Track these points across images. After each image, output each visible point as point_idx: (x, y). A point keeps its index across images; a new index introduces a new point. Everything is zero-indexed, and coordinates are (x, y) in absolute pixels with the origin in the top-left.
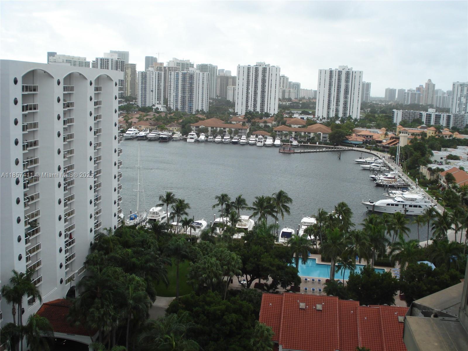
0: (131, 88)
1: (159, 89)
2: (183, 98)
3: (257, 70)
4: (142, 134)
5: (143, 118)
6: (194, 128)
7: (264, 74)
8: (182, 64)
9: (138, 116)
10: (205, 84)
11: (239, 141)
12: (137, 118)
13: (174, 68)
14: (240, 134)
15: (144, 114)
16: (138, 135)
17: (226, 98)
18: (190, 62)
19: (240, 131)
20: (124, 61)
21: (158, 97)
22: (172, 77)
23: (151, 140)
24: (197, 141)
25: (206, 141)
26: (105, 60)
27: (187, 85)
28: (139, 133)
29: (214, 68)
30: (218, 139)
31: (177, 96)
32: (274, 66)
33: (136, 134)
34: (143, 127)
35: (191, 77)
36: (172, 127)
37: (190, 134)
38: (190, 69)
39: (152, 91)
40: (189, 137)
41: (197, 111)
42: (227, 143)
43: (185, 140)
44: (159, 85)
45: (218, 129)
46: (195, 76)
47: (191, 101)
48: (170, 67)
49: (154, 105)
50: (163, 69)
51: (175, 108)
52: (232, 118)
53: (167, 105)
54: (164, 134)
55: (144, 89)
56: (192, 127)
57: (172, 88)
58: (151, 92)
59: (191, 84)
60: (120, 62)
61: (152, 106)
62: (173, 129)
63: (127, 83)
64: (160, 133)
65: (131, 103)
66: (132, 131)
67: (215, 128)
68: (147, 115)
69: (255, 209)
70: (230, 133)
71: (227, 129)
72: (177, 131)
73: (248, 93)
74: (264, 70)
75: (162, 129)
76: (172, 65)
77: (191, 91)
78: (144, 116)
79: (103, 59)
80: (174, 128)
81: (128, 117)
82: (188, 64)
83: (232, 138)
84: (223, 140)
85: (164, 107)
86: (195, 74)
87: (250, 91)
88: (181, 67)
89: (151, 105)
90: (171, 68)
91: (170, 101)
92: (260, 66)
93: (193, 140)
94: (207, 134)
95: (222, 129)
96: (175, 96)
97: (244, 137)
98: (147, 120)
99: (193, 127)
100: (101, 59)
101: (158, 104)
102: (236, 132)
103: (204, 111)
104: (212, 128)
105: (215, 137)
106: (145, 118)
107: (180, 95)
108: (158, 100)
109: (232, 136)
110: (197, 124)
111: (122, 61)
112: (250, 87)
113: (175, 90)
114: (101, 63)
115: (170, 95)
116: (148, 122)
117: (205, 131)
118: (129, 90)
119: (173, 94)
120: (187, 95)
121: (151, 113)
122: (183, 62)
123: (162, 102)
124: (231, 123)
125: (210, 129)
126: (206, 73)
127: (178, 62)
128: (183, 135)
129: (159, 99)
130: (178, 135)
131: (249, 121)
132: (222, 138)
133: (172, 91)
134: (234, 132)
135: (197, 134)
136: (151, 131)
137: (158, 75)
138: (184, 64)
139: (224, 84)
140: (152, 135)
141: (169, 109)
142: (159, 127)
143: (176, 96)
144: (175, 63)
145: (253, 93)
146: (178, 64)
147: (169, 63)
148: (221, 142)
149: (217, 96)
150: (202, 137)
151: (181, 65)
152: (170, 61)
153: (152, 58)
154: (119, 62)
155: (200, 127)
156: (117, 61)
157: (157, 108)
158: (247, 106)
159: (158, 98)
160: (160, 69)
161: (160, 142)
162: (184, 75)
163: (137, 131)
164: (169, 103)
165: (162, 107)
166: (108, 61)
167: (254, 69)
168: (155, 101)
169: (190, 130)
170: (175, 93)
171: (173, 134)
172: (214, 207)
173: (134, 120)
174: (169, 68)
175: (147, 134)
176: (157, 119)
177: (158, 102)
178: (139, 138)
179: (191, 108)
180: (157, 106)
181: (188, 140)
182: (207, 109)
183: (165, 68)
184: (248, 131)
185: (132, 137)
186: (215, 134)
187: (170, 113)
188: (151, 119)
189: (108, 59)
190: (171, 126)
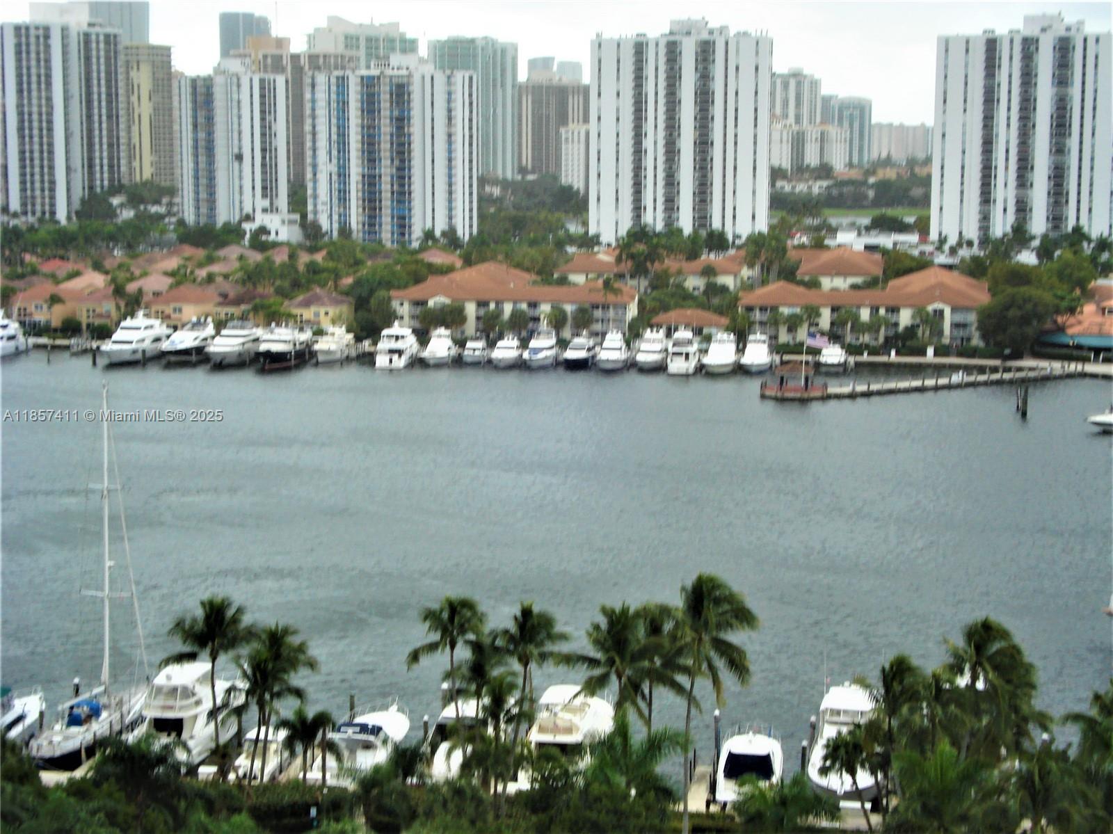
0: (155, 149)
1: (267, 149)
2: (371, 182)
3: (673, 52)
4: (184, 340)
5: (192, 272)
6: (405, 310)
7: (705, 68)
8: (369, 40)
9: (173, 263)
10: (458, 121)
11: (593, 357)
12: (166, 274)
13: (336, 57)
14: (598, 327)
15: (201, 253)
16: (165, 346)
17: (556, 178)
18: (401, 30)
19: (598, 313)
20: (115, 36)
21: (264, 180)
22: (321, 96)
23: (221, 365)
24: (418, 363)
25: (458, 362)
26: (33, 32)
27: (386, 128)
28: (168, 337)
29: (503, 51)
30: (507, 349)
31: (343, 174)
32: (745, 34)
33: (157, 340)
34: (190, 312)
35: (401, 92)
36: (313, 309)
37: (390, 337)
38: (396, 59)
39: (239, 157)
40: (384, 345)
41: (429, 235)
42: (543, 368)
43: (367, 359)
44: (267, 133)
45: (508, 308)
46: (415, 89)
47: (402, 194)
48: (317, 56)
49: (249, 218)
50: (286, 61)
51: (336, 226)
52: (569, 259)
53: (304, 216)
54: (279, 339)
55: (206, 149)
56: (395, 304)
57: (322, 143)
58: (236, 164)
59: (401, 122)
60: (102, 38)
61: (240, 222)
62: (317, 314)
63: (135, 129)
64: (259, 332)
65: (154, 209)
66: (139, 329)
67: (492, 306)
68: (210, 260)
69: (593, 662)
70: (558, 322)
71: (545, 308)
72: (334, 322)
73: (638, 152)
74: (705, 52)
75: (273, 317)
76: (327, 46)
77: (400, 153)
78: (201, 265)
79: (27, 28)
80: (322, 311)
81: (128, 270)
82: (392, 41)
83: (563, 344)
84: (526, 355)
85: (291, 222)
86: (416, 80)
87: (648, 143)
88: (362, 53)
89: (237, 218)
90: (321, 61)
91: (315, 197)
92: (689, 33)
93: (400, 362)
94: (463, 332)
95: (524, 306)
96: (335, 177)
97: (614, 339)
98: (210, 279)
99: (402, 304)
100: (18, 29)
101: (265, 210)
102: (583, 320)
103: (460, 233)
104: (482, 304)
105: (491, 344)
106: (202, 273)
107: (355, 170)
108: (264, 196)
109: (566, 333)
110: (416, 292)
111: (107, 36)
112: (649, 127)
113: (335, 153)
114: (18, 45)
115: (315, 174)
116: (211, 290)
117: (451, 318)
118: (148, 158)
119: (326, 167)
120: (386, 170)
121: (232, 252)
122: (372, 33)
123: (283, 201)
124: (563, 281)
125: (471, 309)
126: (460, 77)
127: (352, 31)
128: (358, 339)
129: (268, 190)
130: (336, 339)
131: (639, 270)
132: (524, 344)
133: (322, 156)
134: (574, 318)
135: (415, 331)
136: (220, 326)
137: (262, 88)
138: (377, 40)
139: (548, 117)
140: (227, 343)
141: (312, 231)
142: (256, 309)
143: (339, 175)
144: (336, 38)
145: (661, 150)
146: (351, 41)
147: (311, 39)
148: (520, 366)
149: (523, 170)
150: (440, 345)
151: (363, 44)
152: (317, 30)
153: (248, 18)
154: (94, 37)
155: (431, 303)
156: (87, 35)
157: (263, 230)
158: (638, 208)
159: (264, 188)
160: (277, 65)
161: (263, 371)
162: (369, 84)
163: (160, 328)
164: (310, 207)
165: (283, 222)
166: (47, 37)
167: (662, 51)
168: (252, 200)
169: (389, 318)
170: (335, 161)
171: (319, 332)
172: (415, 657)
173: (155, 282)
174: (313, 58)
175: (205, 339)
176: (252, 276)
177: (266, 203)
178: (173, 358)
179: (402, 224)
180: (261, 219)
181: (382, 361)
182: (471, 226)
183: (295, 58)
184: (632, 311)
185: (139, 356)
186: (491, 330)
187: (313, 250)
188: (226, 277)
189: (47, 30)
190: (307, 304)
